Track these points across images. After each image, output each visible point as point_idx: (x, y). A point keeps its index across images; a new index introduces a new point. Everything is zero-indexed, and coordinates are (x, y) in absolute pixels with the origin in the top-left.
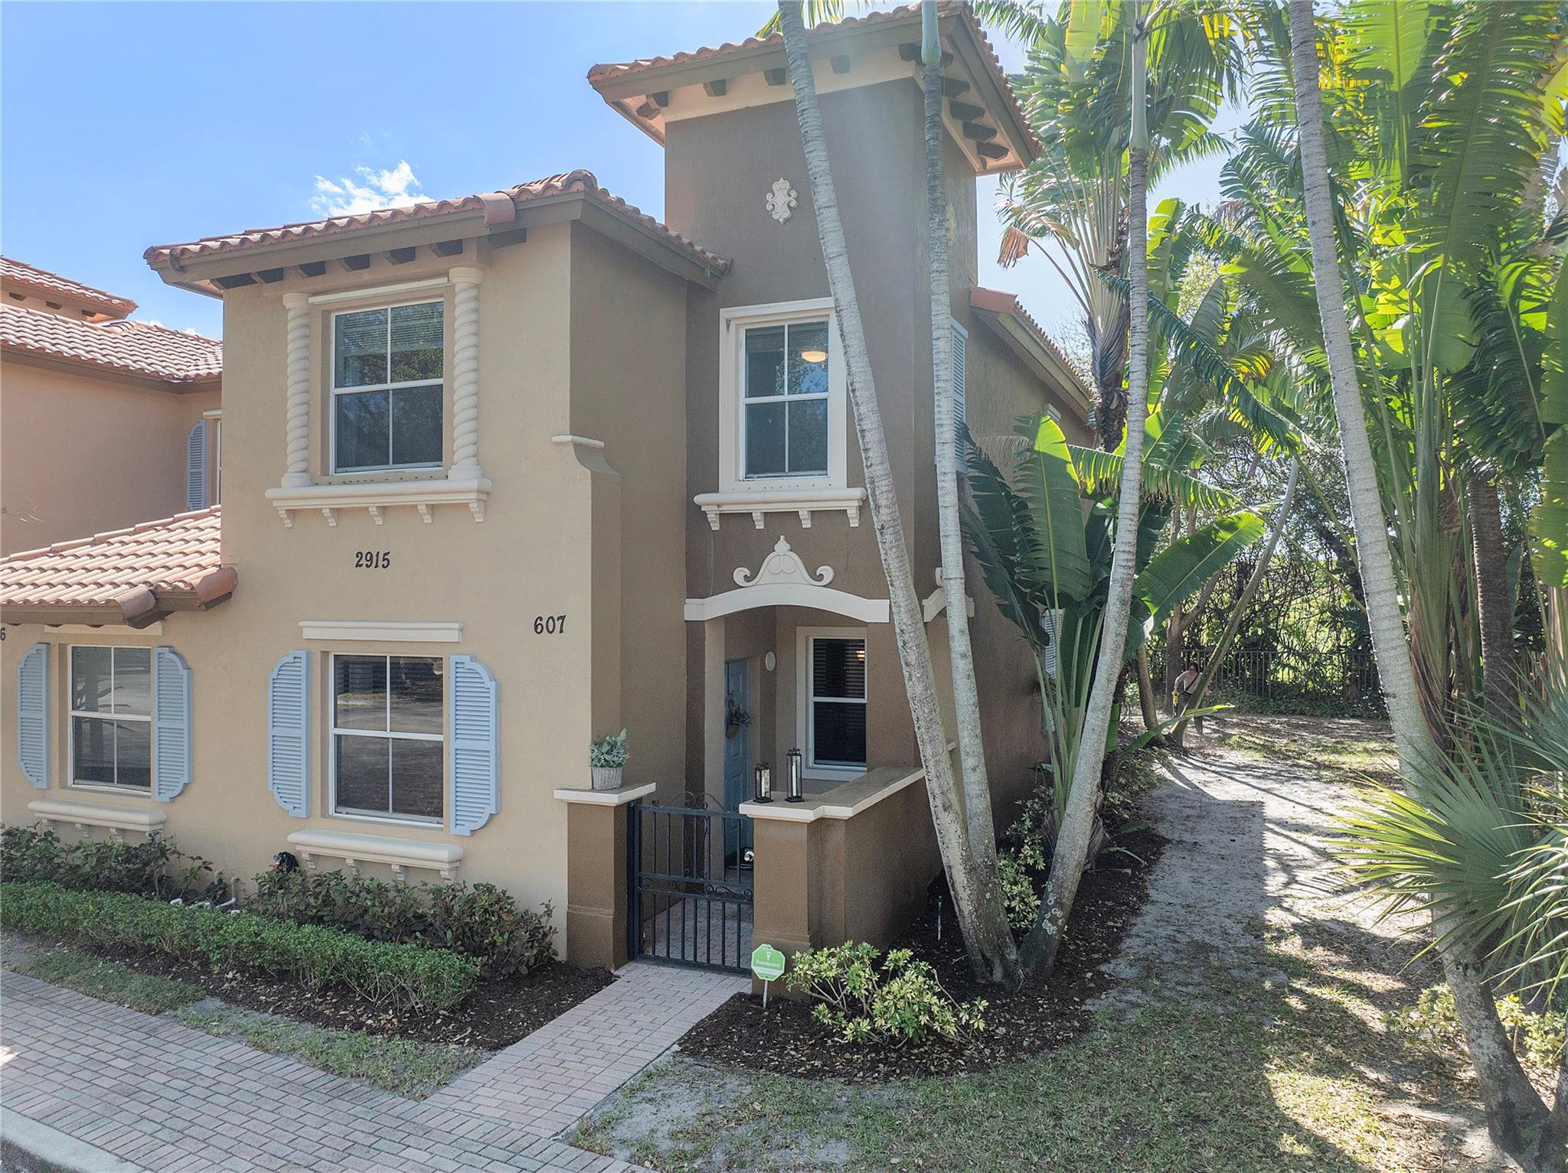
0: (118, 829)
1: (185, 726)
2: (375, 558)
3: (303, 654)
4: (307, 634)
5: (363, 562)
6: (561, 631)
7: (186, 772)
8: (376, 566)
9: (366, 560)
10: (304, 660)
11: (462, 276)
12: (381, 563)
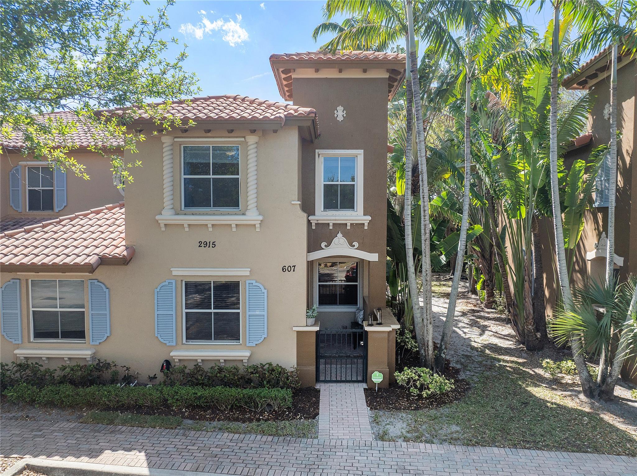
0: (68, 358)
1: (108, 312)
2: (208, 244)
3: (174, 282)
4: (174, 273)
5: (202, 245)
6: (294, 271)
7: (108, 332)
8: (209, 247)
9: (204, 244)
10: (174, 284)
11: (252, 139)
12: (211, 245)
